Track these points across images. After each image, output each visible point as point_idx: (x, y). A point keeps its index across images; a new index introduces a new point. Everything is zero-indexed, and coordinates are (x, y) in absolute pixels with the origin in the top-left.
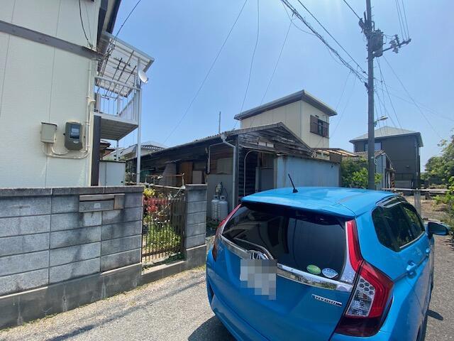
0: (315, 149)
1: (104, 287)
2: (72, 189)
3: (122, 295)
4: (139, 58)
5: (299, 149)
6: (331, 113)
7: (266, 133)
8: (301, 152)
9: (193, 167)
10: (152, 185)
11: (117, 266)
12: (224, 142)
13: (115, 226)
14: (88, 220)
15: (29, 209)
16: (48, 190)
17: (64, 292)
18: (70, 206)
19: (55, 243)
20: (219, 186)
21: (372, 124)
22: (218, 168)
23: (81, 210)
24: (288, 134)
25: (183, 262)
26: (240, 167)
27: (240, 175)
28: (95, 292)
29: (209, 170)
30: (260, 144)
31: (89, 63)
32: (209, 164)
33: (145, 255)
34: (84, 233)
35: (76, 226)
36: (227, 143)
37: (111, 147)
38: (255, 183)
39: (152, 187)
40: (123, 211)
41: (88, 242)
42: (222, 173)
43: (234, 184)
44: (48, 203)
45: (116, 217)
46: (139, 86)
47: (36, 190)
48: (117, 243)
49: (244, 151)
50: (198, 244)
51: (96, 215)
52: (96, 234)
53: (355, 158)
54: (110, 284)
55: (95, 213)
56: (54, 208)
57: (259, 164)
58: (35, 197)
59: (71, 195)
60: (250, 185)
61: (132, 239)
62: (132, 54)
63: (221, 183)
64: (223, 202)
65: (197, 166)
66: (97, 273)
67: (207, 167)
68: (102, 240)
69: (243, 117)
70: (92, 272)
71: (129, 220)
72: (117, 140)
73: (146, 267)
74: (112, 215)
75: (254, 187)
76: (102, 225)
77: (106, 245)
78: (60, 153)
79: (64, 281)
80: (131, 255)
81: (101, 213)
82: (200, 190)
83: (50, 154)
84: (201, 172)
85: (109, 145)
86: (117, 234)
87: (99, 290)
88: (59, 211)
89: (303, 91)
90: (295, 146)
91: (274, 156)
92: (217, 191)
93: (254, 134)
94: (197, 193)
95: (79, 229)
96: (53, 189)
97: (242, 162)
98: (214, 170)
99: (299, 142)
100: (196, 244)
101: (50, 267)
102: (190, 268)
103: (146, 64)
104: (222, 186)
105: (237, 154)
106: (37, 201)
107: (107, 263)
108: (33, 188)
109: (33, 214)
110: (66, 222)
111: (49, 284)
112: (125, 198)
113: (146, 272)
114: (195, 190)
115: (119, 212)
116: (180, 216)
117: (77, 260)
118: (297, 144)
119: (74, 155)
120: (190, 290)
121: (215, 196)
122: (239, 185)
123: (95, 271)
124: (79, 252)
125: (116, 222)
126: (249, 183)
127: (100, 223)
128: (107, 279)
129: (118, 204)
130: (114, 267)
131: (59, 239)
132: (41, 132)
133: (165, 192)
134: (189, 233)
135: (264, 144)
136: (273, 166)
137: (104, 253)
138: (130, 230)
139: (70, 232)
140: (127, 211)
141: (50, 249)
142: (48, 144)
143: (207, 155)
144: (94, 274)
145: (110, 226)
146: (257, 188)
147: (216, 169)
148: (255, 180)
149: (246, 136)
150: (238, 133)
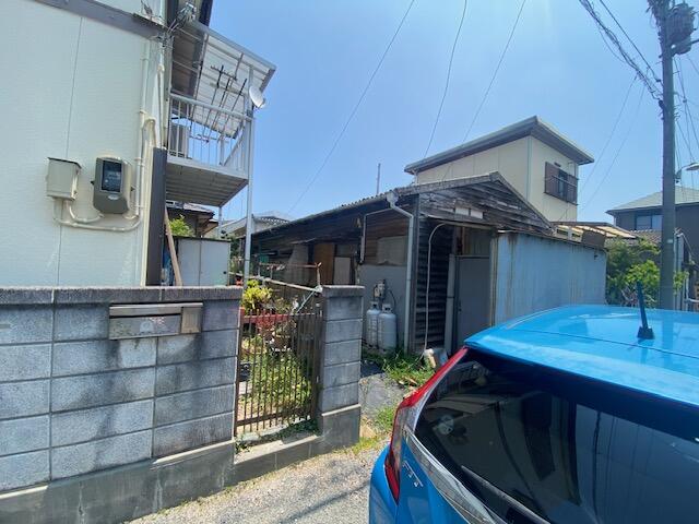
0: (556, 223)
1: (159, 489)
2: (94, 291)
3: (195, 504)
4: (250, 66)
5: (529, 222)
6: (583, 159)
7: (470, 192)
8: (531, 229)
9: (336, 251)
10: (268, 280)
11: (187, 445)
12: (393, 206)
13: (183, 367)
14: (129, 356)
15: (9, 332)
16: (45, 293)
17: (81, 497)
18: (91, 326)
19: (62, 401)
20: (381, 287)
21: (670, 176)
22: (378, 254)
23: (114, 335)
24: (509, 195)
25: (314, 437)
26: (421, 253)
27: (419, 267)
28: (141, 499)
29: (362, 257)
30: (460, 211)
31: (145, 45)
32: (363, 246)
33: (244, 423)
34: (119, 380)
35: (103, 367)
36: (398, 209)
37: (215, 218)
38: (446, 283)
39: (267, 283)
40: (199, 338)
41: (127, 398)
42: (386, 264)
43: (408, 284)
44: (47, 319)
45: (186, 350)
46: (250, 114)
47: (20, 293)
48: (186, 402)
49: (430, 223)
50: (345, 401)
51: (145, 346)
52: (144, 384)
53: (632, 242)
54: (172, 484)
55: (141, 341)
56: (59, 329)
57: (454, 249)
58: (21, 307)
59: (95, 305)
60: (438, 286)
61: (216, 392)
62: (240, 60)
63: (385, 282)
64: (388, 316)
65: (342, 249)
66: (146, 459)
67: (359, 253)
68: (156, 396)
69: (419, 169)
70: (135, 459)
71: (212, 356)
72: (220, 205)
73: (244, 445)
74: (177, 346)
75: (445, 290)
76: (156, 366)
77: (164, 405)
78: (85, 220)
79: (81, 475)
80: (213, 424)
81: (154, 340)
82: (351, 298)
83: (67, 222)
84: (348, 260)
85: (212, 214)
86: (187, 383)
87: (149, 494)
88: (67, 336)
89: (535, 117)
90: (522, 217)
91: (493, 234)
92: (377, 294)
93: (451, 194)
94: (345, 304)
95: (109, 372)
96: (57, 292)
97: (424, 244)
98: (371, 256)
99: (529, 209)
100: (339, 403)
101: (52, 448)
102: (328, 450)
103: (263, 77)
104: (386, 287)
105: (415, 229)
106: (24, 315)
107: (165, 440)
108: (17, 288)
109: (16, 340)
110: (83, 358)
111: (50, 481)
112: (203, 312)
113: (244, 456)
114: (340, 296)
115: (191, 338)
116: (312, 341)
117: (105, 435)
118: (524, 214)
119: (114, 223)
120: (328, 509)
121: (373, 303)
122: (417, 286)
123: (141, 456)
124: (109, 420)
125: (184, 360)
126: (435, 283)
127: (153, 362)
128: (164, 473)
129: (190, 324)
130: (180, 448)
131: (70, 393)
132: (47, 178)
133: (287, 295)
134: (328, 381)
135: (466, 212)
136: (489, 253)
137: (159, 422)
138: (212, 374)
139: (91, 380)
140: (208, 337)
141: (51, 413)
142: (62, 201)
143: (359, 232)
144: (139, 461)
145: (173, 367)
146: (450, 292)
147: (374, 255)
148: (447, 277)
149: (433, 197)
150: (418, 191)
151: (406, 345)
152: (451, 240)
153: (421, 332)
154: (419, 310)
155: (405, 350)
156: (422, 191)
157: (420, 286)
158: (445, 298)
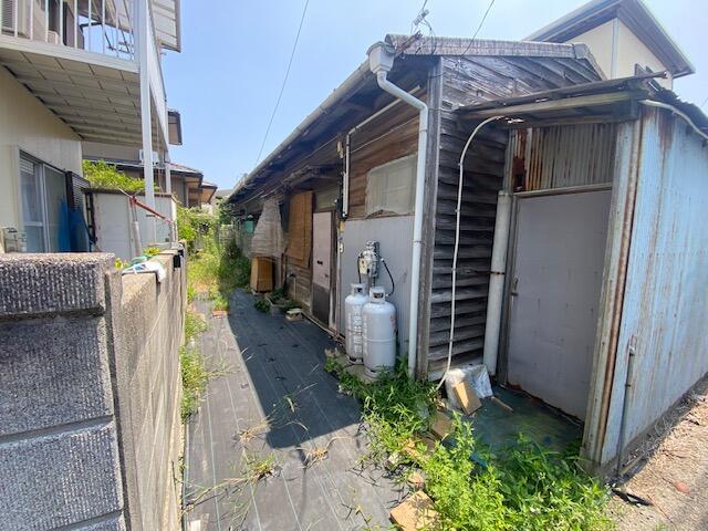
9: (314, 203)
12: (383, 81)
20: (369, 256)
22: (369, 199)
27: (439, 215)
29: (345, 209)
32: (346, 189)
36: (396, 87)
38: (491, 247)
42: (380, 214)
43: (417, 249)
57: (508, 180)
60: (474, 253)
63: (376, 247)
64: (383, 309)
65: (321, 199)
67: (341, 201)
75: (488, 260)
84: (328, 216)
92: (363, 271)
93: (504, 68)
97: (449, 168)
104: (378, 257)
105: (432, 137)
121: (355, 285)
122: (433, 253)
126: (468, 246)
143: (340, 165)
146: (498, 263)
147: (363, 203)
148: (491, 235)
149: (469, 68)
150: (438, 52)
151: (411, 363)
152: (502, 163)
153: (439, 339)
154: (438, 297)
155: (410, 373)
156: (445, 51)
157: (440, 253)
158: (487, 274)
